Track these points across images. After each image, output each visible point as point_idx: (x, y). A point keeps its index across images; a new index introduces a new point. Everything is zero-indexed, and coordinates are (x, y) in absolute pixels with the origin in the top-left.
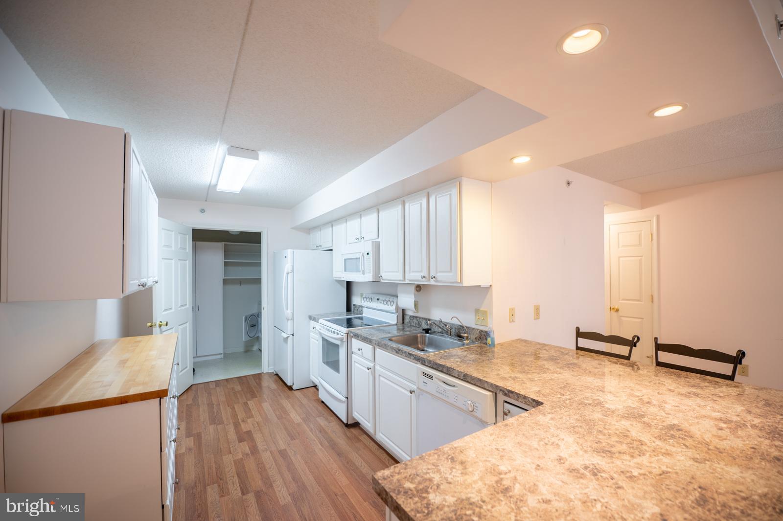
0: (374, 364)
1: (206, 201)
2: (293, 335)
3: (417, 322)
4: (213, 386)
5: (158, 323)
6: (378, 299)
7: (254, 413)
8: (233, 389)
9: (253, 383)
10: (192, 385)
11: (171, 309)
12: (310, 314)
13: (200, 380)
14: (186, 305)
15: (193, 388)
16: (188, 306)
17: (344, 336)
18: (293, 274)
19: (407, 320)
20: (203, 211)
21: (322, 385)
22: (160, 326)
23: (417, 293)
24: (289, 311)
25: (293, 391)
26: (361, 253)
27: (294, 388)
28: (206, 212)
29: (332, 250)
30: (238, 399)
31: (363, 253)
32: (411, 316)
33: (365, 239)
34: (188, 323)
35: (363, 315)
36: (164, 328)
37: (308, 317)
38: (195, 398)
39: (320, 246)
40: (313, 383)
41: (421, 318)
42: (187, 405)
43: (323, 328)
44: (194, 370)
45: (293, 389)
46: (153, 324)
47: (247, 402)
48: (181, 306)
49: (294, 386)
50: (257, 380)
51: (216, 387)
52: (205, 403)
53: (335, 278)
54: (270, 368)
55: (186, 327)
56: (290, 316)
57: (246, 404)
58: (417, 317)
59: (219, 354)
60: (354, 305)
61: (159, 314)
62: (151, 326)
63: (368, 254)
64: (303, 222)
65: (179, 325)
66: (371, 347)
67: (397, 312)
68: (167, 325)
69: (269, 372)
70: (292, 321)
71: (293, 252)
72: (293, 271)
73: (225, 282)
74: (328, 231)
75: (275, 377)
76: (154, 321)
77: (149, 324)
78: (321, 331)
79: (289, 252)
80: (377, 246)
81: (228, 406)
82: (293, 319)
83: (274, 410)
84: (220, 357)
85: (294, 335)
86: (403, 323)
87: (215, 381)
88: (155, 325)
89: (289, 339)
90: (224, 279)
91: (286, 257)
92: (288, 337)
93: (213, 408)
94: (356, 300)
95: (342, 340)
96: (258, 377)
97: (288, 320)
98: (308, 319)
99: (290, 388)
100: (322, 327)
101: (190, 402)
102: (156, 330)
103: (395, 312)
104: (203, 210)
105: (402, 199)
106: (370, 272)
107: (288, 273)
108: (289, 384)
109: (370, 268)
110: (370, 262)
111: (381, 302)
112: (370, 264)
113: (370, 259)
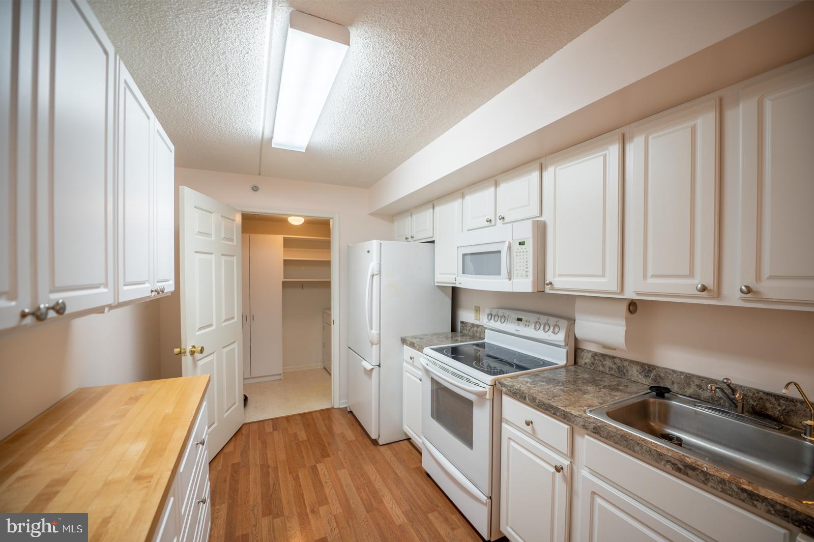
0: (570, 460)
1: (259, 175)
2: (379, 366)
3: (614, 367)
4: (269, 429)
5: (189, 348)
6: (519, 320)
7: (327, 493)
8: (296, 436)
9: (322, 427)
10: (243, 425)
11: (211, 325)
12: (403, 336)
13: (255, 415)
14: (233, 318)
15: (244, 431)
16: (236, 319)
17: (487, 389)
18: (380, 276)
19: (586, 359)
20: (255, 189)
21: (427, 448)
22: (192, 353)
23: (630, 315)
24: (374, 331)
25: (379, 447)
26: (507, 244)
27: (381, 442)
28: (259, 191)
29: (433, 242)
30: (303, 457)
31: (510, 243)
32: (595, 354)
33: (507, 220)
34: (236, 343)
35: (486, 340)
36: (198, 356)
37: (400, 340)
38: (245, 452)
39: (412, 237)
40: (406, 434)
41: (626, 360)
42: (233, 465)
43: (435, 364)
44: (246, 399)
45: (378, 444)
46: (182, 351)
47: (315, 466)
48: (226, 320)
49: (380, 439)
50: (327, 422)
51: (274, 430)
52: (258, 463)
53: (438, 283)
54: (342, 401)
55: (235, 347)
56: (375, 340)
57: (314, 469)
58: (614, 357)
59: (277, 375)
60: (462, 322)
61: (191, 336)
62: (180, 353)
63: (521, 243)
64: (384, 205)
65: (223, 348)
66: (567, 427)
67: (567, 345)
68: (202, 351)
69: (341, 407)
70: (378, 346)
71: (381, 244)
72: (380, 273)
73: (285, 285)
74: (427, 214)
75: (349, 415)
76: (183, 347)
77: (177, 350)
78: (428, 367)
79: (374, 244)
80: (541, 230)
81: (290, 474)
82: (379, 342)
83: (358, 489)
84: (278, 377)
85: (381, 365)
86: (575, 363)
87: (272, 419)
88: (185, 352)
89: (374, 371)
90: (283, 282)
91: (368, 252)
92: (372, 369)
93: (268, 474)
94: (466, 316)
95: (481, 396)
96: (327, 413)
97: (373, 344)
98: (399, 342)
99: (375, 442)
100: (430, 361)
101: (237, 459)
102: (187, 360)
103: (563, 344)
104: (255, 187)
105: (619, 131)
106: (527, 276)
107: (373, 276)
108: (374, 437)
109: (527, 268)
110: (527, 258)
111: (527, 323)
112: (527, 262)
113: (527, 252)
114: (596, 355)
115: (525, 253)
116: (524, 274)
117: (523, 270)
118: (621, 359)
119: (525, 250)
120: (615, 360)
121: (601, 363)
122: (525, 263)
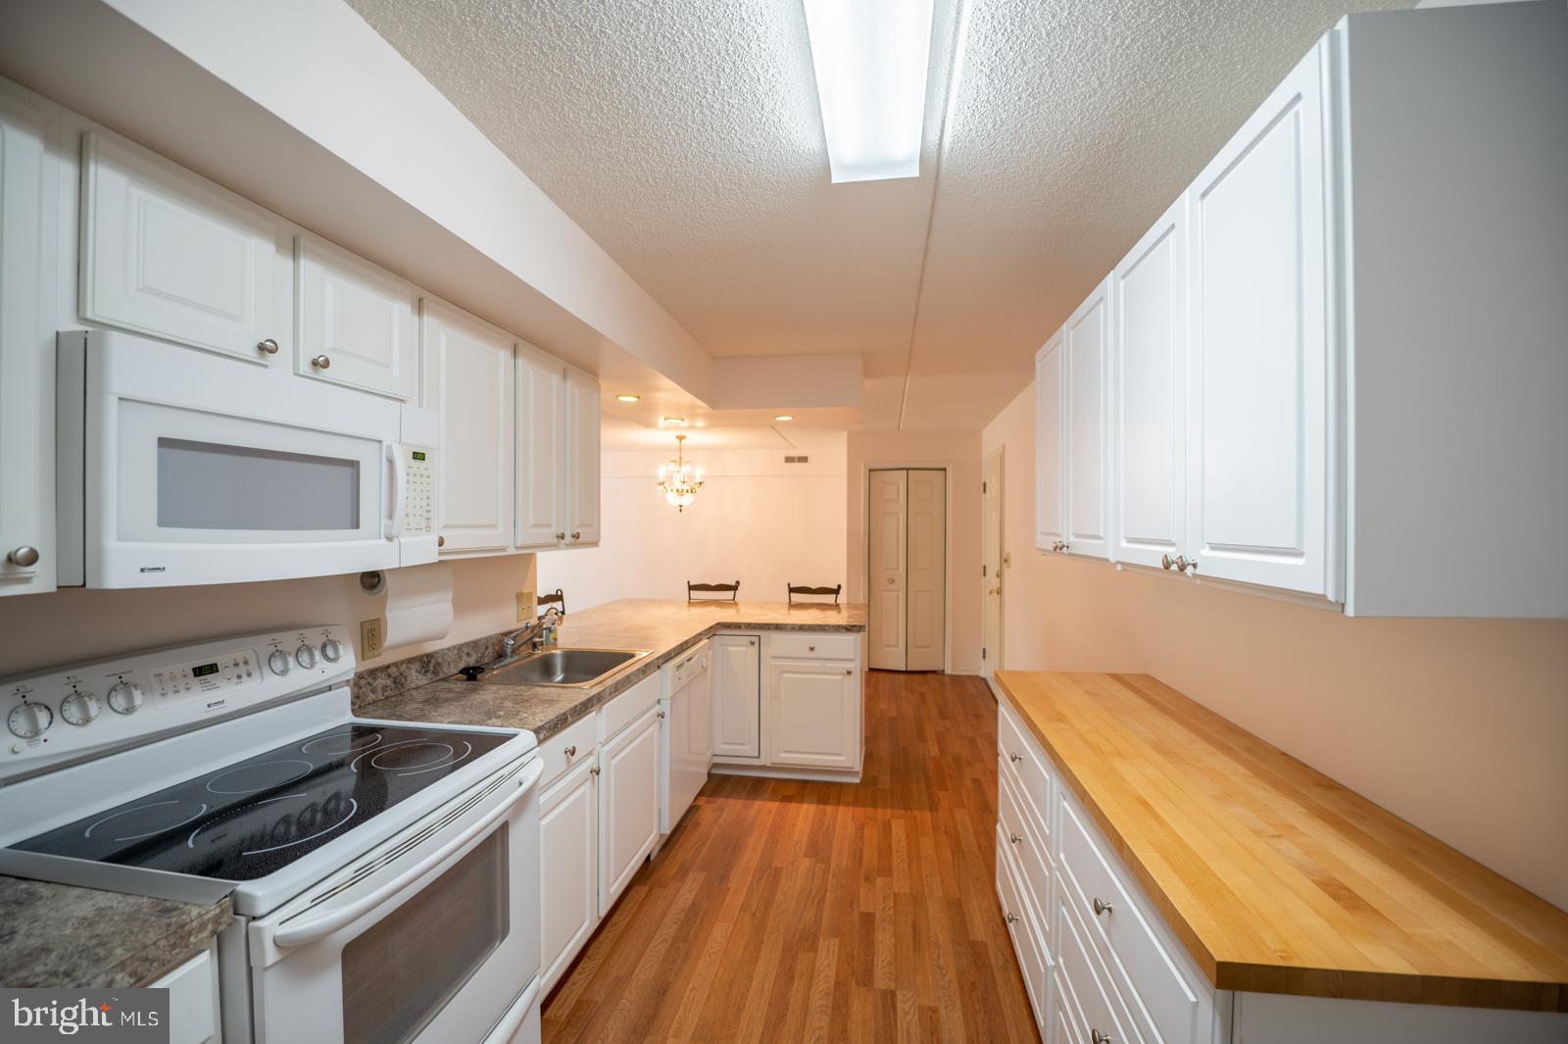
3: (389, 683)
31: (391, 450)
63: (418, 456)
106: (428, 528)
109: (429, 511)
110: (428, 491)
111: (242, 669)
112: (428, 498)
113: (428, 477)
114: (362, 678)
115: (424, 479)
116: (424, 524)
117: (421, 516)
118: (396, 664)
119: (425, 473)
120: (390, 671)
121: (370, 688)
122: (425, 501)
